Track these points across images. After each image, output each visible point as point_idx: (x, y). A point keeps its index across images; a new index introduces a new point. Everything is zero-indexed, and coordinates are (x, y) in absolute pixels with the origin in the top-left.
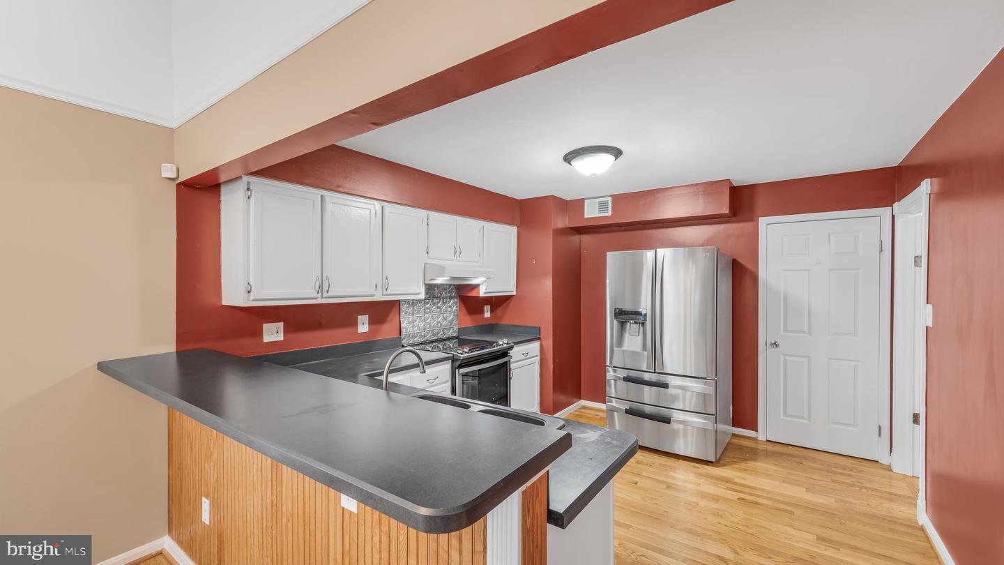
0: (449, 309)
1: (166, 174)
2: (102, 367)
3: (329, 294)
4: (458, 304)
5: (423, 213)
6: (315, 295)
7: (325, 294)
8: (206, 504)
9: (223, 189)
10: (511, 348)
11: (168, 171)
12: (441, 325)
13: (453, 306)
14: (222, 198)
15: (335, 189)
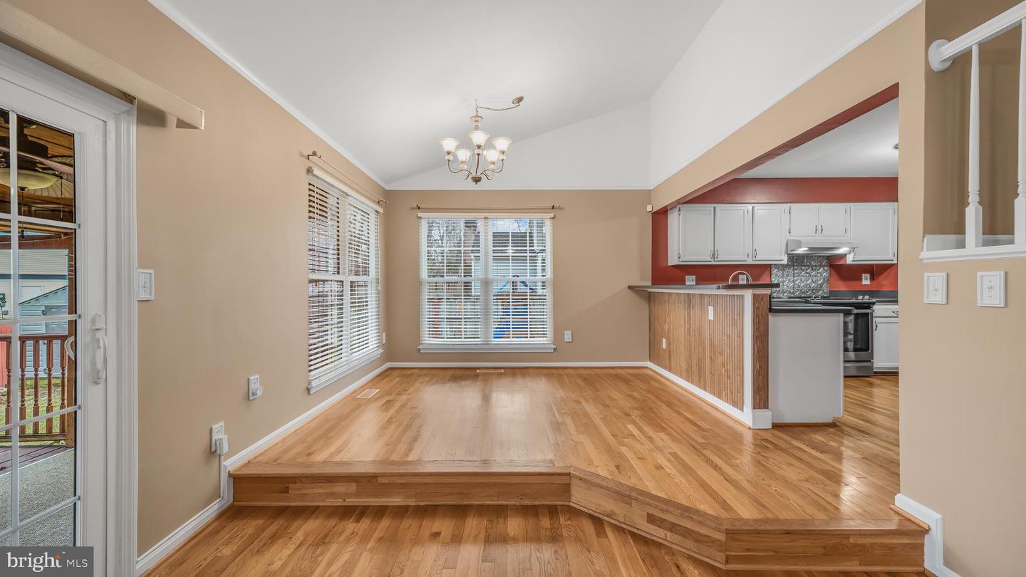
0: (819, 275)
1: (648, 210)
2: (630, 287)
3: (718, 259)
4: (829, 271)
5: (787, 206)
6: (711, 260)
7: (716, 259)
8: (664, 340)
9: (669, 212)
10: (874, 303)
11: (649, 208)
12: (810, 287)
13: (824, 273)
14: (669, 216)
15: (722, 202)
